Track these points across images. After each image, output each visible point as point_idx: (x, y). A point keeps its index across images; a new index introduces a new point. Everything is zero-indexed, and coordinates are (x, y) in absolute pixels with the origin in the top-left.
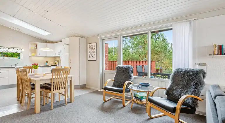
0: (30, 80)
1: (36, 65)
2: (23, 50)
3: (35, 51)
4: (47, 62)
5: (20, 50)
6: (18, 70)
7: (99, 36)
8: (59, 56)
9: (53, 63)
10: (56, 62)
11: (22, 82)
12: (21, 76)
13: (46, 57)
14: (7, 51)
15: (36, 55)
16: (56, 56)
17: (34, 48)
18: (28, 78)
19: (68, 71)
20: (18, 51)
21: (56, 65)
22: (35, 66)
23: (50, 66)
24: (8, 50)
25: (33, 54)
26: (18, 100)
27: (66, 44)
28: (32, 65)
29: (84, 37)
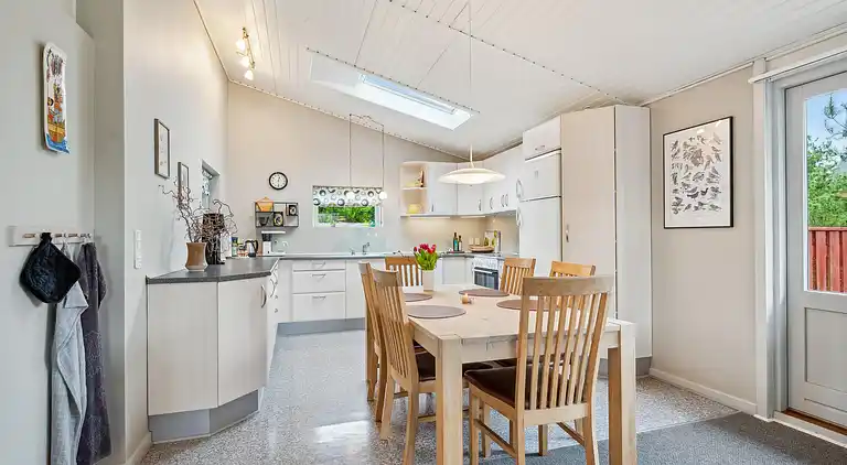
0: (413, 327)
1: (429, 251)
2: (383, 195)
3: (417, 197)
4: (457, 239)
5: (375, 197)
6: (367, 272)
7: (760, 65)
8: (505, 209)
9: (477, 242)
10: (490, 237)
11: (380, 327)
12: (376, 302)
13: (454, 218)
14: (341, 202)
15: (423, 210)
16: (493, 211)
17: (414, 186)
18: (406, 321)
19: (604, 296)
20: (372, 200)
21: (491, 252)
22: (426, 256)
23: (467, 252)
24: (343, 197)
25: (413, 208)
26: (370, 400)
27: (546, 149)
28: (415, 249)
29: (637, 102)
